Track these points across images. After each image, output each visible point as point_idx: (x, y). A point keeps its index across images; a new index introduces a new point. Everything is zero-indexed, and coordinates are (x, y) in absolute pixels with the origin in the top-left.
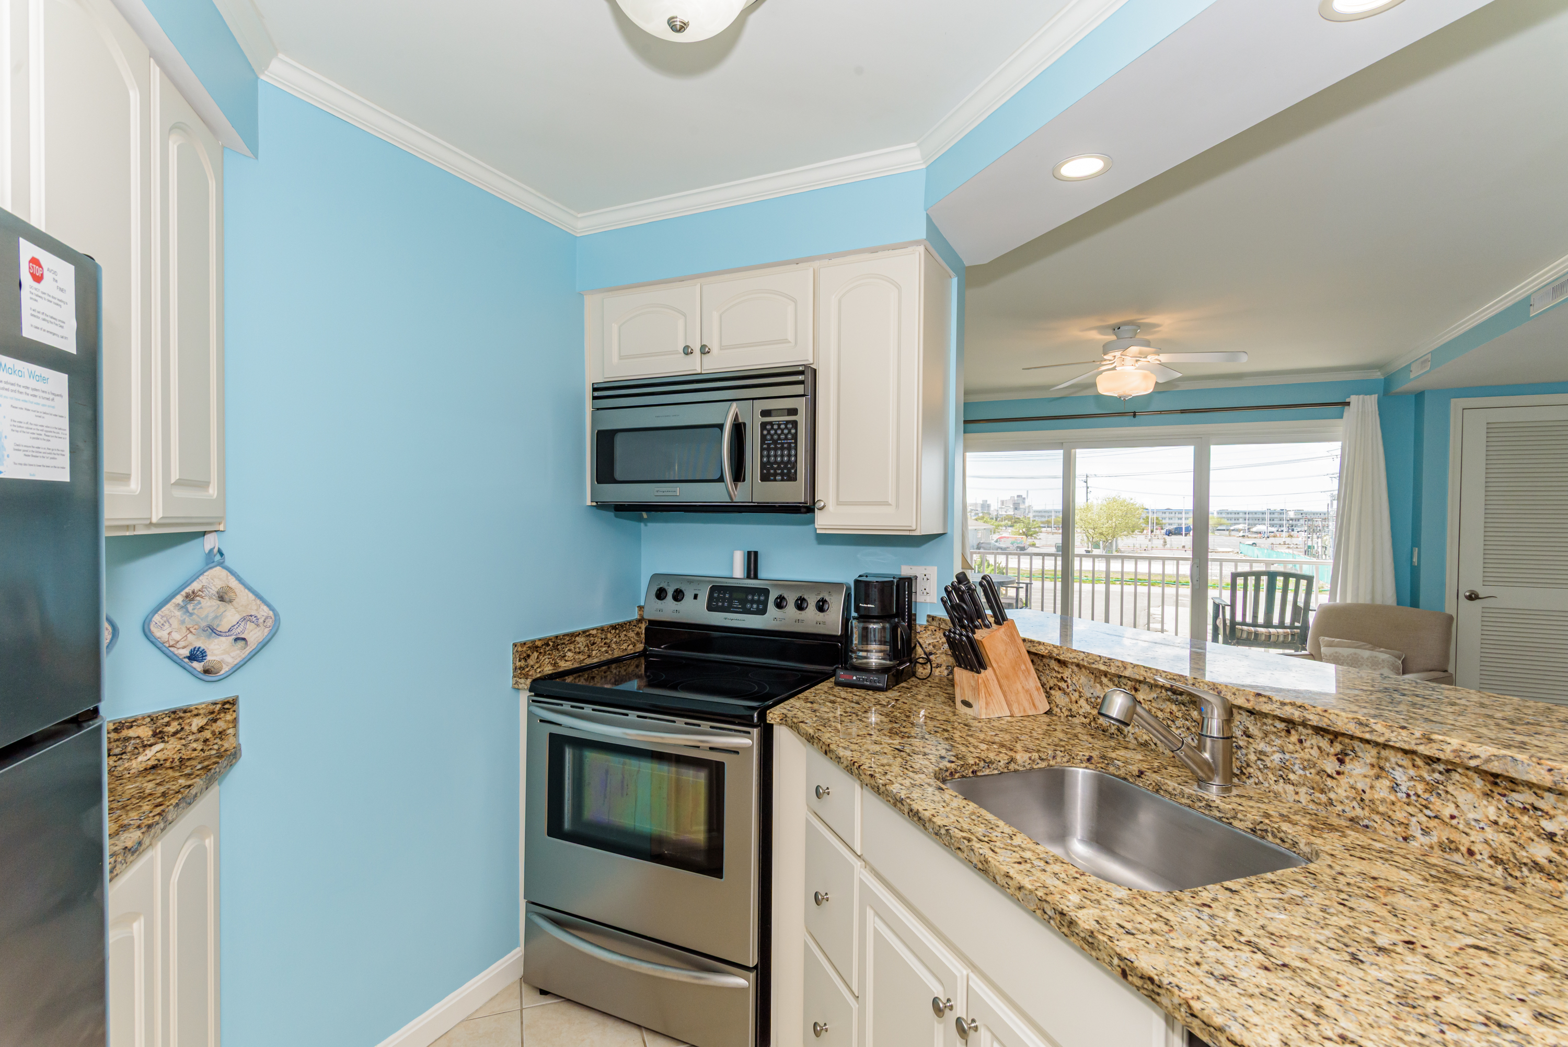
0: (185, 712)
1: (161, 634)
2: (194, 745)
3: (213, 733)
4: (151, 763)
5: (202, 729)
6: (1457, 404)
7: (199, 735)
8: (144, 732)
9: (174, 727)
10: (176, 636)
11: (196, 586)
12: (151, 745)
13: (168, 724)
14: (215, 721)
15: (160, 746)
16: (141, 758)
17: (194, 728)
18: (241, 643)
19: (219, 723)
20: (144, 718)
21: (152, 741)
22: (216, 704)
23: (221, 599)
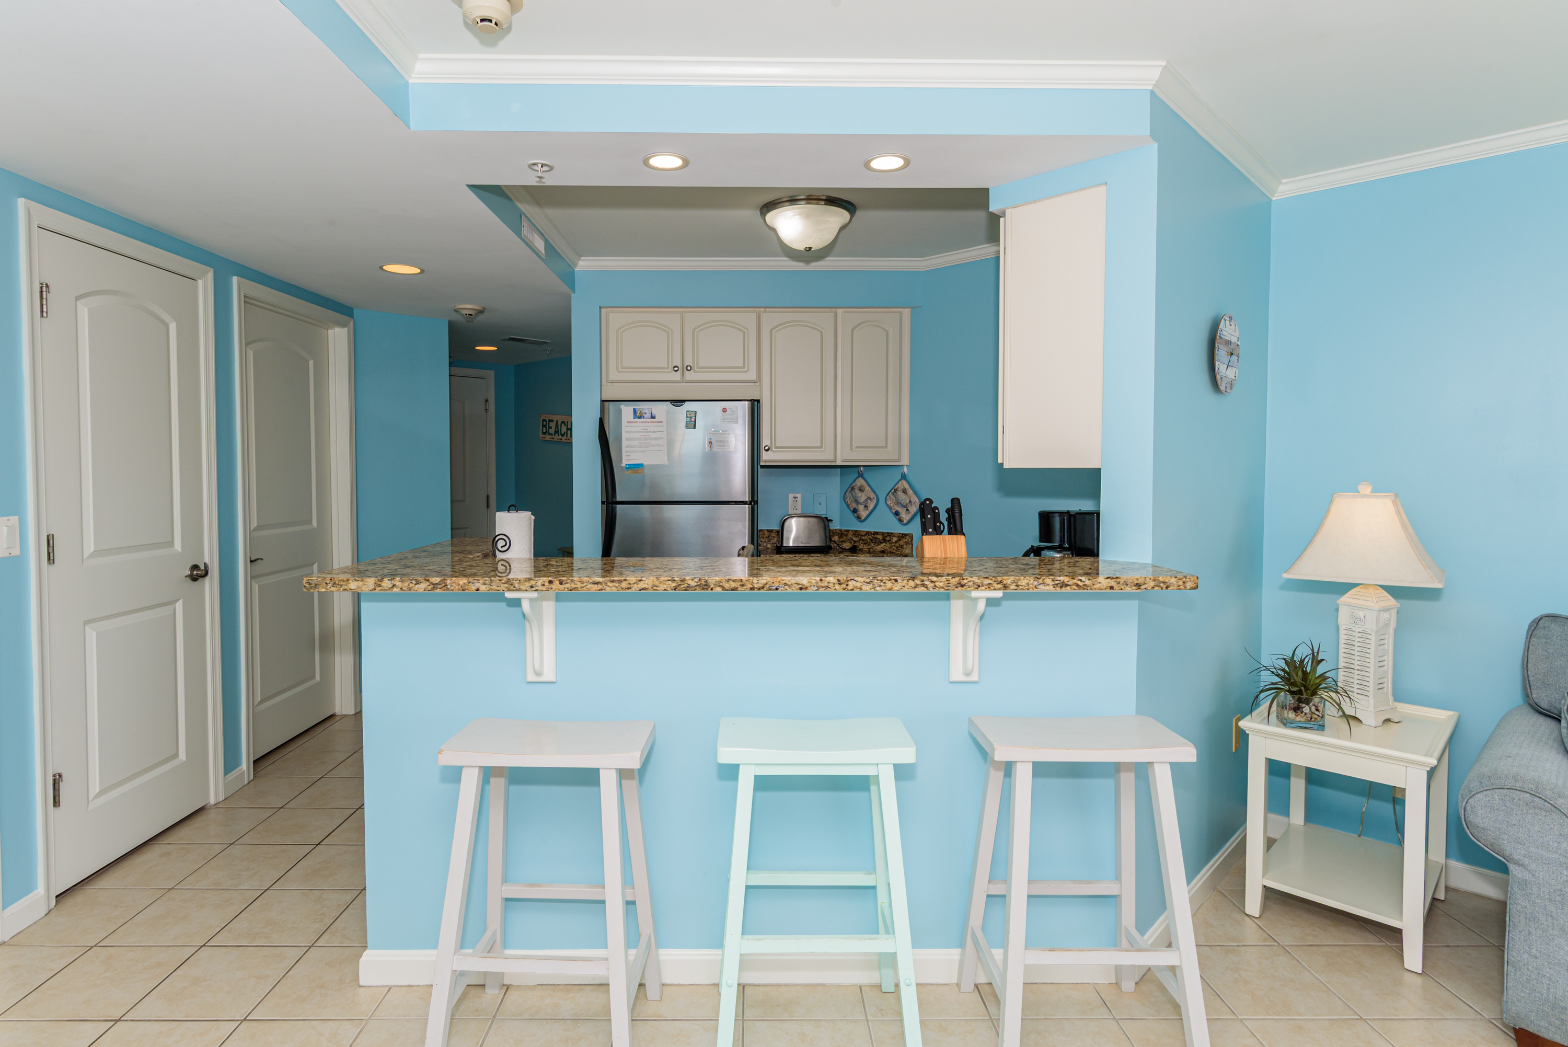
0: (892, 533)
1: (889, 503)
2: (894, 547)
3: (899, 545)
4: (882, 549)
5: (896, 542)
7: (895, 544)
8: (880, 537)
9: (888, 539)
10: (892, 505)
11: (897, 487)
12: (883, 543)
13: (886, 537)
14: (900, 540)
15: (884, 544)
16: (880, 546)
17: (894, 541)
18: (908, 512)
19: (901, 542)
20: (880, 532)
21: (882, 541)
22: (900, 534)
23: (904, 492)
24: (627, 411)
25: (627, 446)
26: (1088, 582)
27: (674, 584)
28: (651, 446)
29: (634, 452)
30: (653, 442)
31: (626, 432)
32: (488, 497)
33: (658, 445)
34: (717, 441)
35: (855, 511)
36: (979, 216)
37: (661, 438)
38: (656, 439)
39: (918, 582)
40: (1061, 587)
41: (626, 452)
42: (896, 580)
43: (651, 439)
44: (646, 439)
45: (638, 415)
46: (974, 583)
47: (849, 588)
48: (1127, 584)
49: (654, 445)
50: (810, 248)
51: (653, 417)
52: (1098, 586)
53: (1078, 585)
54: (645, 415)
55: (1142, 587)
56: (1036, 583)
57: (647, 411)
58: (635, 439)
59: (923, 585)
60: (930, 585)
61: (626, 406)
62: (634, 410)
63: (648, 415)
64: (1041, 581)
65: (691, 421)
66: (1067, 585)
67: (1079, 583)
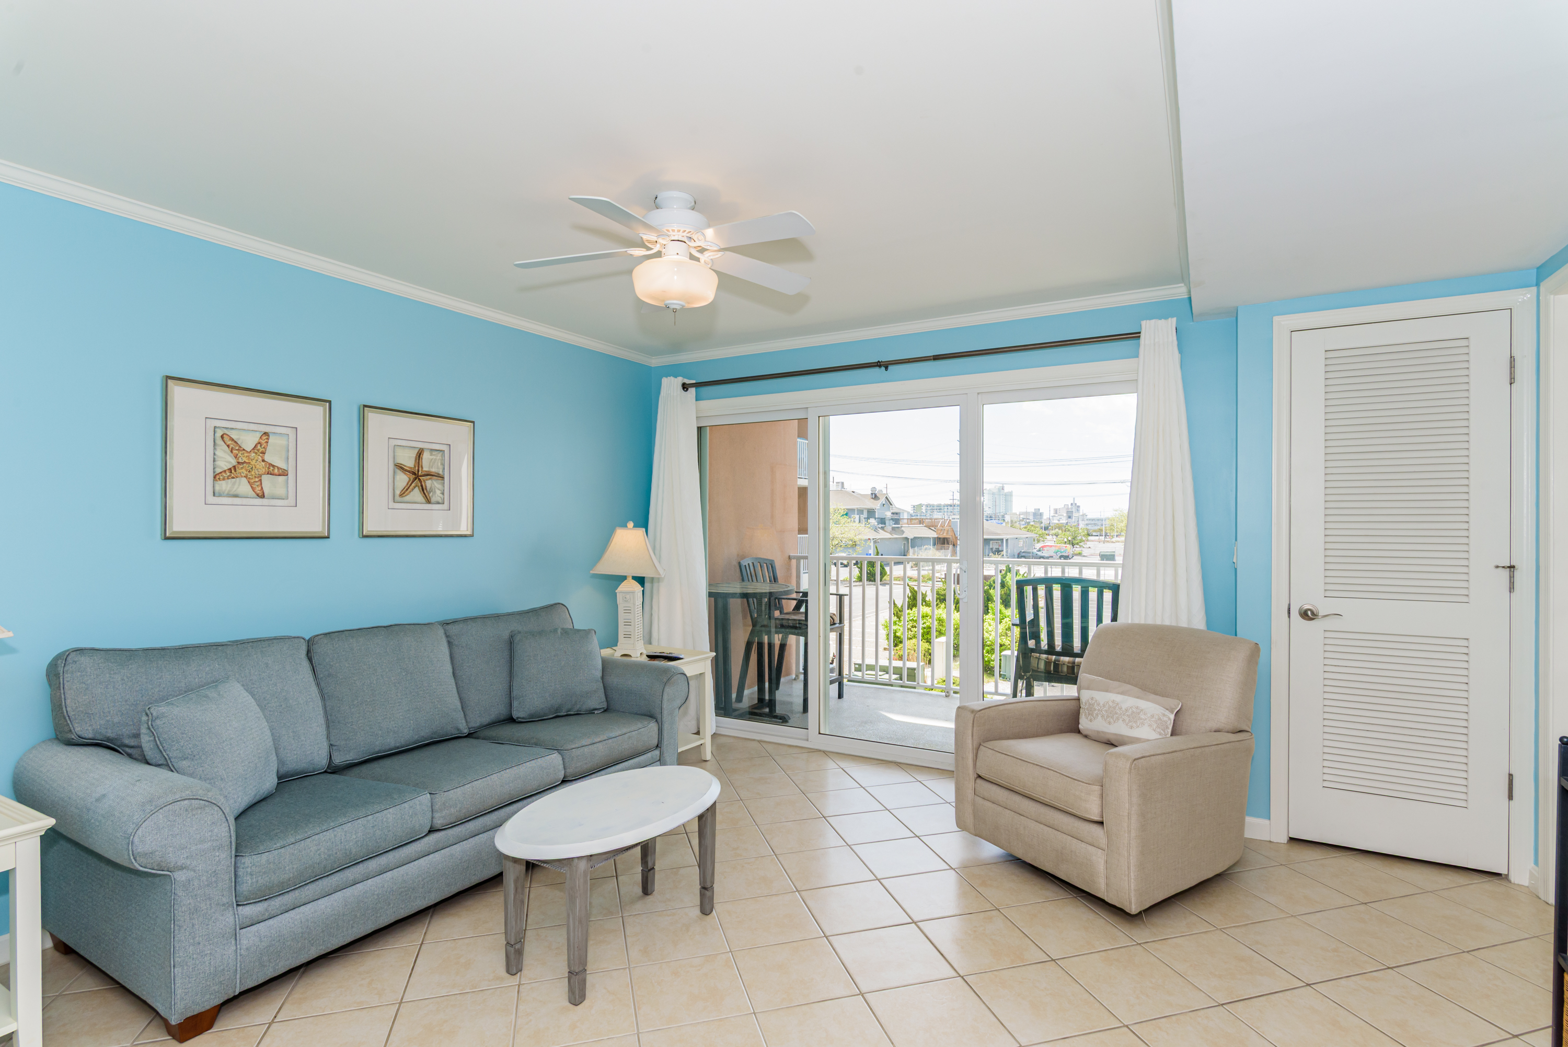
6: (1283, 323)
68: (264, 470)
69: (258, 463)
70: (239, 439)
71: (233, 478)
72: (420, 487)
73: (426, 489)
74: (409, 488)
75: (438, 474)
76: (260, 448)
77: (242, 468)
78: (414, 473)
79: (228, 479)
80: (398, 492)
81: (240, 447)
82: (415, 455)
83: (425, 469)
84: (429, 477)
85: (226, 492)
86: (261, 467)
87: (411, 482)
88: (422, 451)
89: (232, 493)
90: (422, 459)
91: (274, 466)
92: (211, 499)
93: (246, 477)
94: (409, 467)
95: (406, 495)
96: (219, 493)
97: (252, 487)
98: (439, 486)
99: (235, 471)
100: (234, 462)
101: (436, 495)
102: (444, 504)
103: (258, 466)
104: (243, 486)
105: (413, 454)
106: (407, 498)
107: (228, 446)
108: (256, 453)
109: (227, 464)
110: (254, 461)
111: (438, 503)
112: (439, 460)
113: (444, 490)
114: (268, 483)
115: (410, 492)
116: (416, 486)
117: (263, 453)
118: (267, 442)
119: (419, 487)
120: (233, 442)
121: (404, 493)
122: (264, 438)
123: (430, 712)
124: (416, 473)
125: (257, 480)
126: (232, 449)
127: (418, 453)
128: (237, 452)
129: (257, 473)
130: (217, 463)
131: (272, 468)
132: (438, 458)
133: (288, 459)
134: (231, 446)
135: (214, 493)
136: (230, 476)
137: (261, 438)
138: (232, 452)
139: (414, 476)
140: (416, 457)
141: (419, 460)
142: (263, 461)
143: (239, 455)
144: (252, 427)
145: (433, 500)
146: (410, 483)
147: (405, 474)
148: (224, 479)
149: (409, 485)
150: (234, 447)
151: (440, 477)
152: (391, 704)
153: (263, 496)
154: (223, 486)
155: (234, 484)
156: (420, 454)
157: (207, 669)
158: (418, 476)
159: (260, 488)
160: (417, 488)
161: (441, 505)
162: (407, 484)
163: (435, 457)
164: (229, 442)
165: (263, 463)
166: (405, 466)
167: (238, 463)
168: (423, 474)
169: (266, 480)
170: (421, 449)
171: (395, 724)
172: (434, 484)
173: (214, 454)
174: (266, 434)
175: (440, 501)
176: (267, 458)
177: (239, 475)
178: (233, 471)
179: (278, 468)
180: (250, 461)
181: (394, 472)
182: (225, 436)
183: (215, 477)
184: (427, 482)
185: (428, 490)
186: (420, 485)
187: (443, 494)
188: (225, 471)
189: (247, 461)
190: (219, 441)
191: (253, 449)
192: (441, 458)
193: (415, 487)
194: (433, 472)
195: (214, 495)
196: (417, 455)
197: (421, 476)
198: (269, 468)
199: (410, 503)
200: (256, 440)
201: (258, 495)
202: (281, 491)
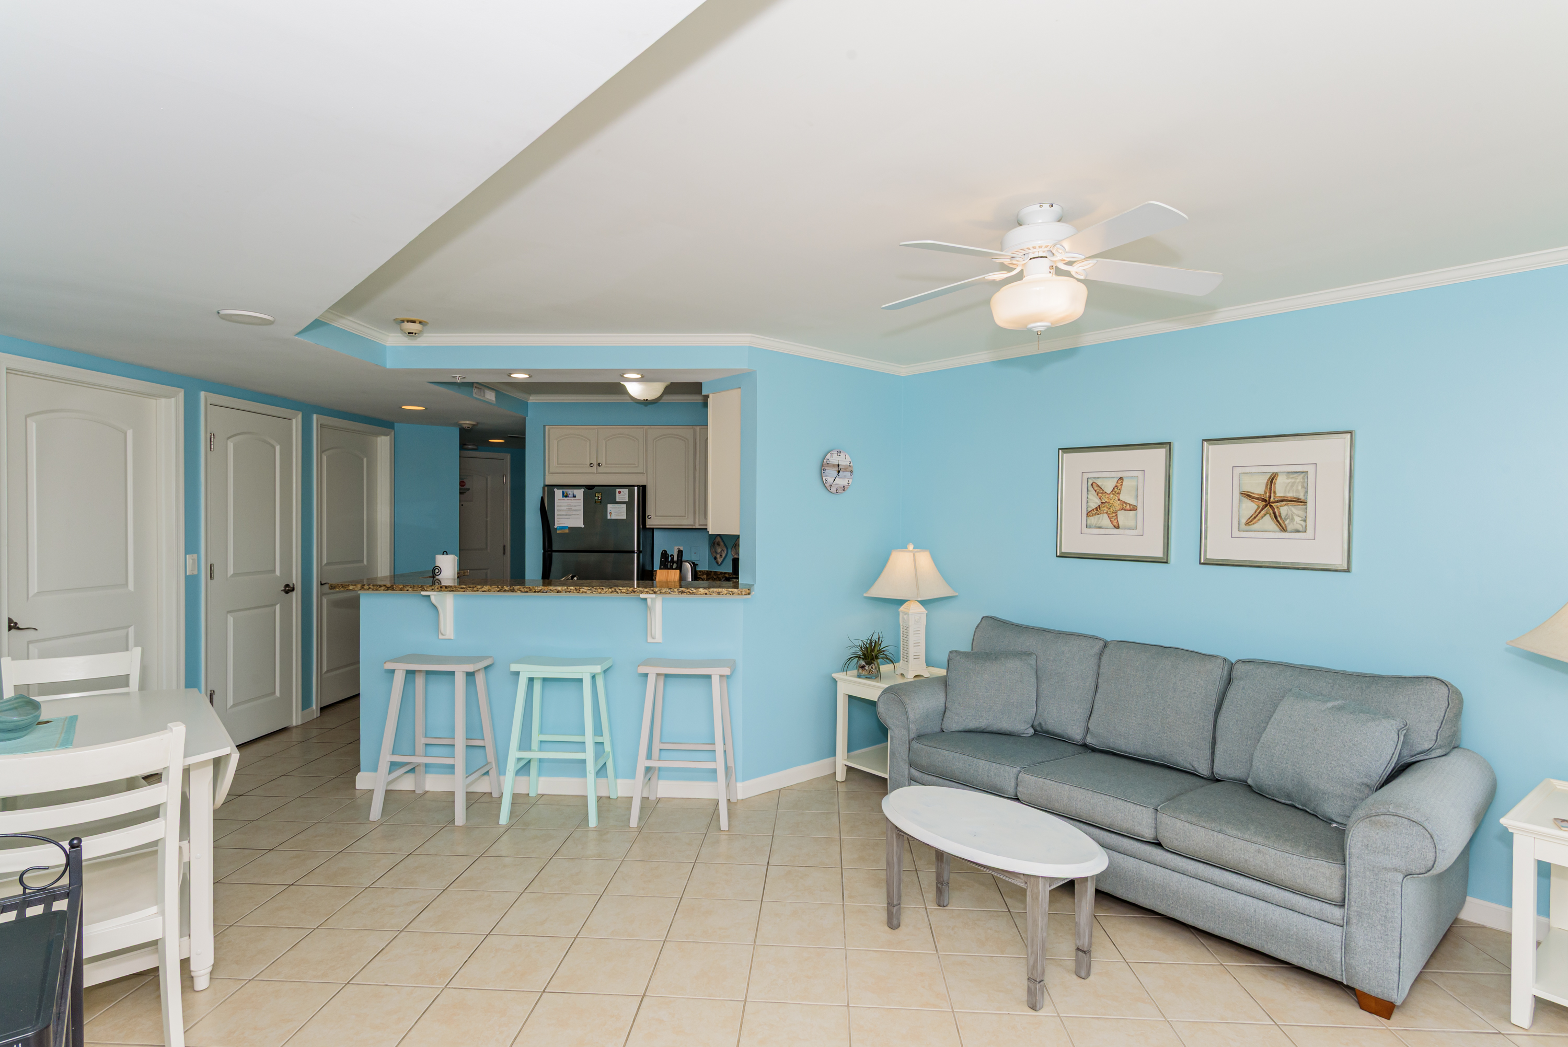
24: (558, 493)
25: (558, 515)
26: (694, 591)
27: (498, 589)
28: (573, 515)
29: (561, 518)
30: (574, 513)
31: (558, 506)
32: (504, 547)
33: (578, 515)
34: (615, 512)
35: (715, 558)
36: (697, 399)
37: (579, 510)
38: (576, 510)
39: (613, 590)
40: (682, 593)
41: (558, 518)
42: (603, 589)
43: (573, 510)
44: (570, 510)
45: (565, 495)
46: (640, 590)
47: (581, 592)
48: (713, 592)
49: (575, 515)
50: (647, 400)
51: (574, 496)
52: (700, 593)
53: (690, 592)
54: (569, 496)
55: (721, 594)
56: (669, 591)
57: (570, 493)
58: (563, 510)
59: (616, 591)
60: (619, 591)
61: (558, 489)
62: (563, 492)
63: (571, 495)
64: (672, 590)
65: (598, 499)
66: (684, 592)
67: (690, 591)
68: (1119, 507)
69: (1115, 501)
70: (1102, 485)
71: (1098, 514)
72: (1272, 514)
73: (1280, 516)
74: (1257, 515)
75: (1298, 499)
76: (1116, 490)
77: (1104, 507)
78: (1264, 500)
79: (1095, 515)
80: (1244, 521)
81: (1103, 491)
82: (1266, 481)
83: (1278, 495)
84: (1285, 503)
85: (1094, 525)
86: (1117, 505)
87: (1260, 509)
88: (1275, 476)
89: (1097, 525)
90: (1275, 484)
91: (1126, 503)
92: (1085, 530)
93: (1107, 513)
94: (1258, 494)
95: (1253, 524)
96: (1090, 526)
97: (1111, 521)
98: (1301, 513)
99: (1100, 509)
100: (1099, 502)
101: (1295, 523)
102: (1305, 532)
103: (1115, 504)
104: (1104, 520)
105: (1264, 479)
106: (1256, 526)
107: (1096, 491)
108: (1114, 494)
109: (1095, 504)
110: (1112, 501)
111: (1298, 531)
112: (1299, 482)
113: (1306, 517)
114: (1123, 517)
115: (1259, 520)
116: (1267, 513)
117: (1119, 494)
118: (1122, 485)
119: (1270, 514)
120: (1098, 488)
121: (1251, 521)
122: (1120, 482)
123: (1159, 734)
124: (1267, 499)
125: (1114, 515)
126: (1098, 493)
127: (1270, 478)
128: (1101, 494)
129: (1114, 510)
130: (1089, 504)
131: (1125, 505)
132: (1298, 480)
133: (1137, 496)
134: (1097, 491)
135: (1087, 525)
136: (1097, 512)
137: (1117, 482)
138: (1098, 495)
139: (1264, 503)
140: (1267, 482)
141: (1271, 485)
142: (1119, 500)
143: (1103, 497)
144: (1113, 474)
145: (1289, 528)
146: (1258, 511)
147: (1253, 501)
148: (1093, 516)
149: (1257, 513)
150: (1099, 491)
151: (1301, 502)
152: (1128, 712)
153: (1117, 527)
154: (1093, 520)
155: (1099, 519)
156: (1273, 479)
157: (1028, 644)
158: (1269, 503)
159: (1116, 521)
160: (1268, 515)
161: (1304, 533)
162: (1256, 512)
163: (1293, 480)
164: (1096, 488)
165: (1119, 502)
166: (1253, 493)
167: (1102, 503)
168: (1276, 499)
169: (1121, 514)
170: (1273, 473)
171: (1126, 730)
172: (1291, 511)
173: (1087, 498)
174: (1121, 478)
175: (1301, 529)
176: (1121, 497)
177: (1102, 512)
178: (1098, 509)
179: (1130, 504)
180: (1110, 501)
181: (1240, 501)
182: (1094, 484)
183: (1087, 514)
184: (1281, 508)
185: (1283, 517)
186: (1271, 512)
187: (1305, 521)
188: (1093, 510)
189: (1108, 501)
190: (1091, 488)
191: (1112, 491)
192: (1302, 480)
193: (1265, 515)
194: (1291, 497)
195: (1087, 527)
196: (1268, 480)
197: (1273, 503)
198: (1123, 505)
199: (1258, 531)
200: (1114, 484)
201: (1115, 527)
202: (1131, 523)
